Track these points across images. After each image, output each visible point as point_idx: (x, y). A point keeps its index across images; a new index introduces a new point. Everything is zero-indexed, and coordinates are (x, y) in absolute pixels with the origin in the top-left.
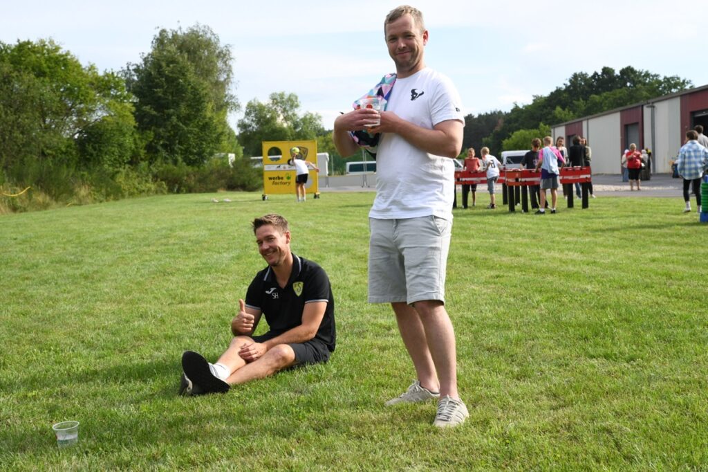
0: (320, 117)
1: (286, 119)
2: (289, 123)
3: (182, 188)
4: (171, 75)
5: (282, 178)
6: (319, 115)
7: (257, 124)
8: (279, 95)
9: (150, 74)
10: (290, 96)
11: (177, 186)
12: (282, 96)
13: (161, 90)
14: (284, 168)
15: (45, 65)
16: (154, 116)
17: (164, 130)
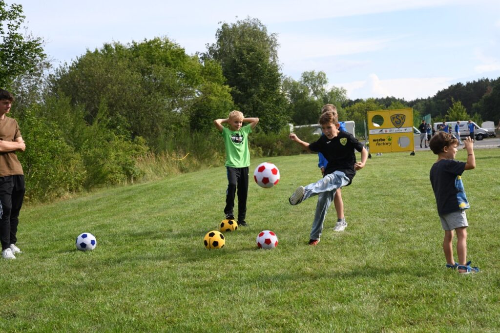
0: (344, 91)
1: (316, 93)
2: (319, 97)
3: (274, 152)
4: (251, 61)
5: (384, 140)
6: (344, 89)
7: (292, 98)
8: (310, 73)
9: (234, 61)
10: (319, 74)
11: (270, 150)
12: (312, 73)
13: (244, 73)
14: (386, 131)
15: (170, 58)
16: (239, 94)
17: (247, 106)
